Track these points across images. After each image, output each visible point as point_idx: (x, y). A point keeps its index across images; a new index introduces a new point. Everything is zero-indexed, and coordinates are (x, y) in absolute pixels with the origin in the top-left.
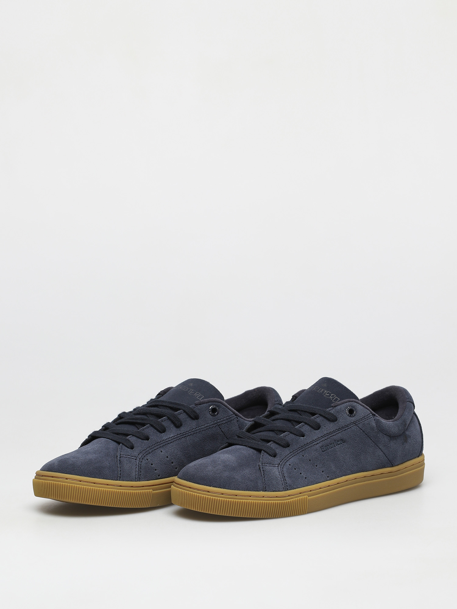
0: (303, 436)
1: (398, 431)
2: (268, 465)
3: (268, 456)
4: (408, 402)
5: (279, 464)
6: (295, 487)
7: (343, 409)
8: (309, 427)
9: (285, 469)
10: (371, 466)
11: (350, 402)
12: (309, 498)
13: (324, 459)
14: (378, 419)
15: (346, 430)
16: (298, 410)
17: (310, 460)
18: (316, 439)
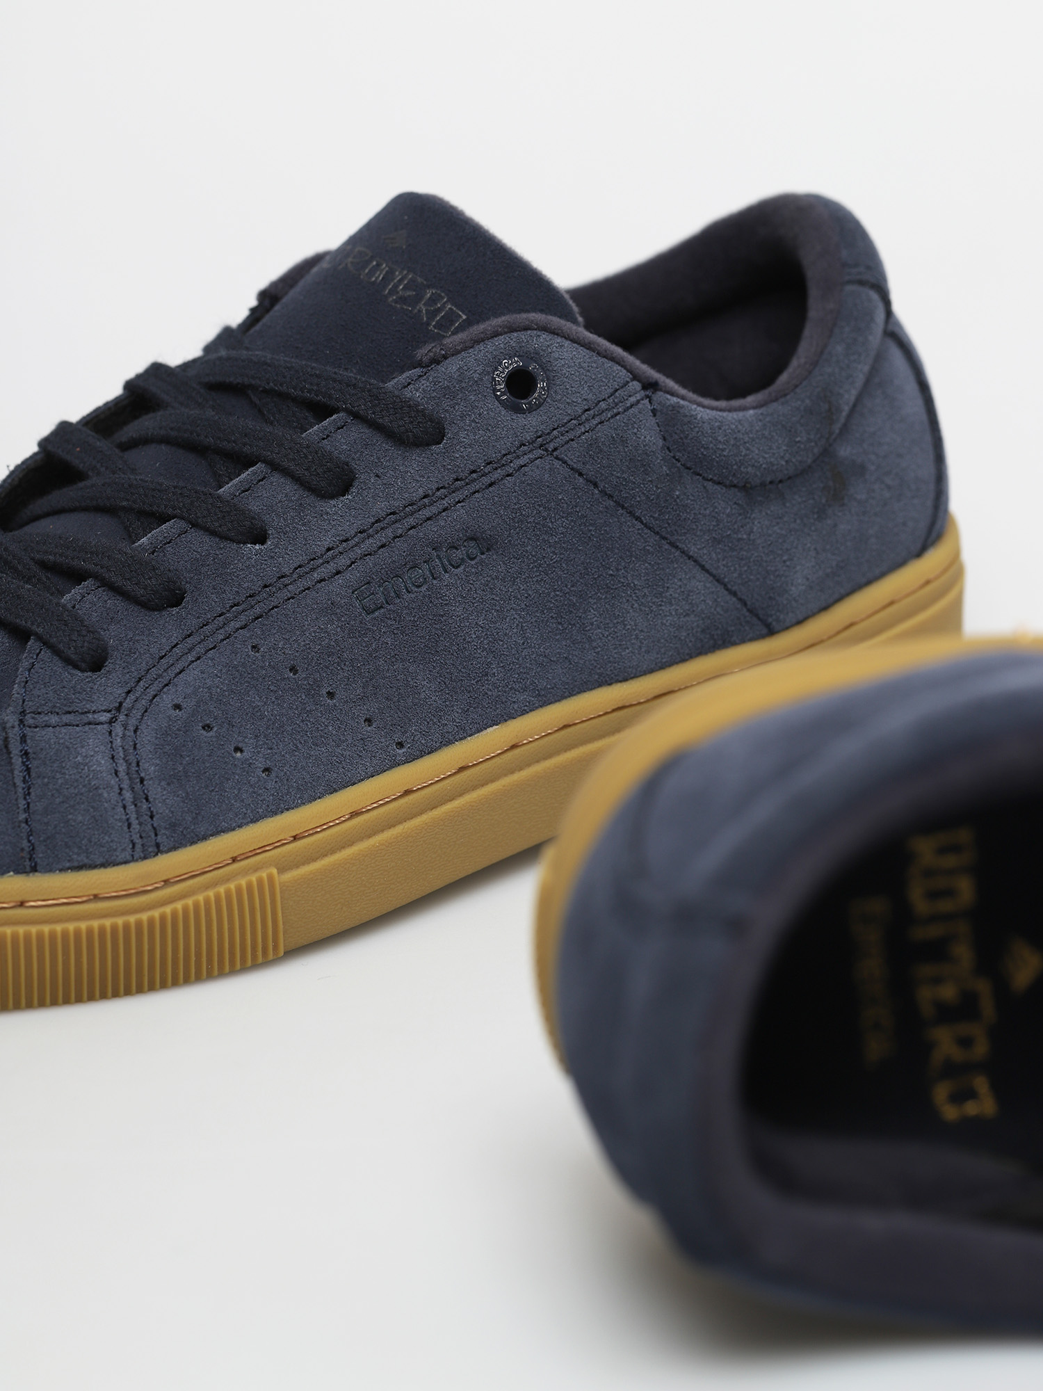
0: (260, 537)
1: (787, 456)
2: (54, 719)
3: (58, 665)
4: (850, 288)
5: (119, 709)
6: (202, 830)
7: (476, 376)
8: (289, 487)
9: (147, 736)
10: (648, 652)
11: (516, 331)
12: (288, 876)
13: (376, 650)
14: (676, 408)
15: (491, 485)
16: (251, 386)
17: (293, 669)
18: (329, 549)
